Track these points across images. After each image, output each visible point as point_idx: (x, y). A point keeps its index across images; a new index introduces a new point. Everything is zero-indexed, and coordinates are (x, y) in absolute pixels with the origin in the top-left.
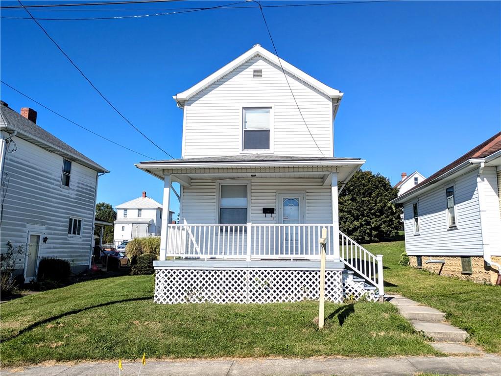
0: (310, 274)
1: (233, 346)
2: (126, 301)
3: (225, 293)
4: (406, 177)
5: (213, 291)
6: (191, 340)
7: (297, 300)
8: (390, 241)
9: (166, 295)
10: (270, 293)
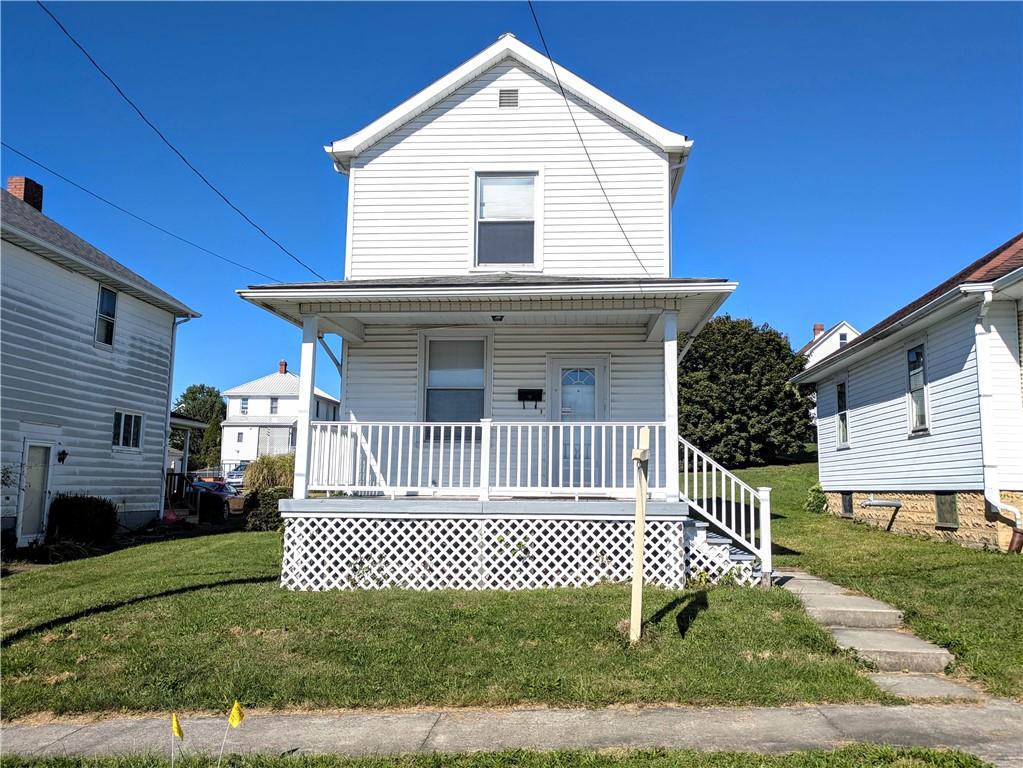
0: (616, 527)
1: (442, 681)
2: (224, 583)
3: (434, 568)
4: (822, 333)
5: (406, 564)
6: (352, 668)
7: (587, 582)
8: (786, 463)
9: (308, 572)
10: (529, 568)
